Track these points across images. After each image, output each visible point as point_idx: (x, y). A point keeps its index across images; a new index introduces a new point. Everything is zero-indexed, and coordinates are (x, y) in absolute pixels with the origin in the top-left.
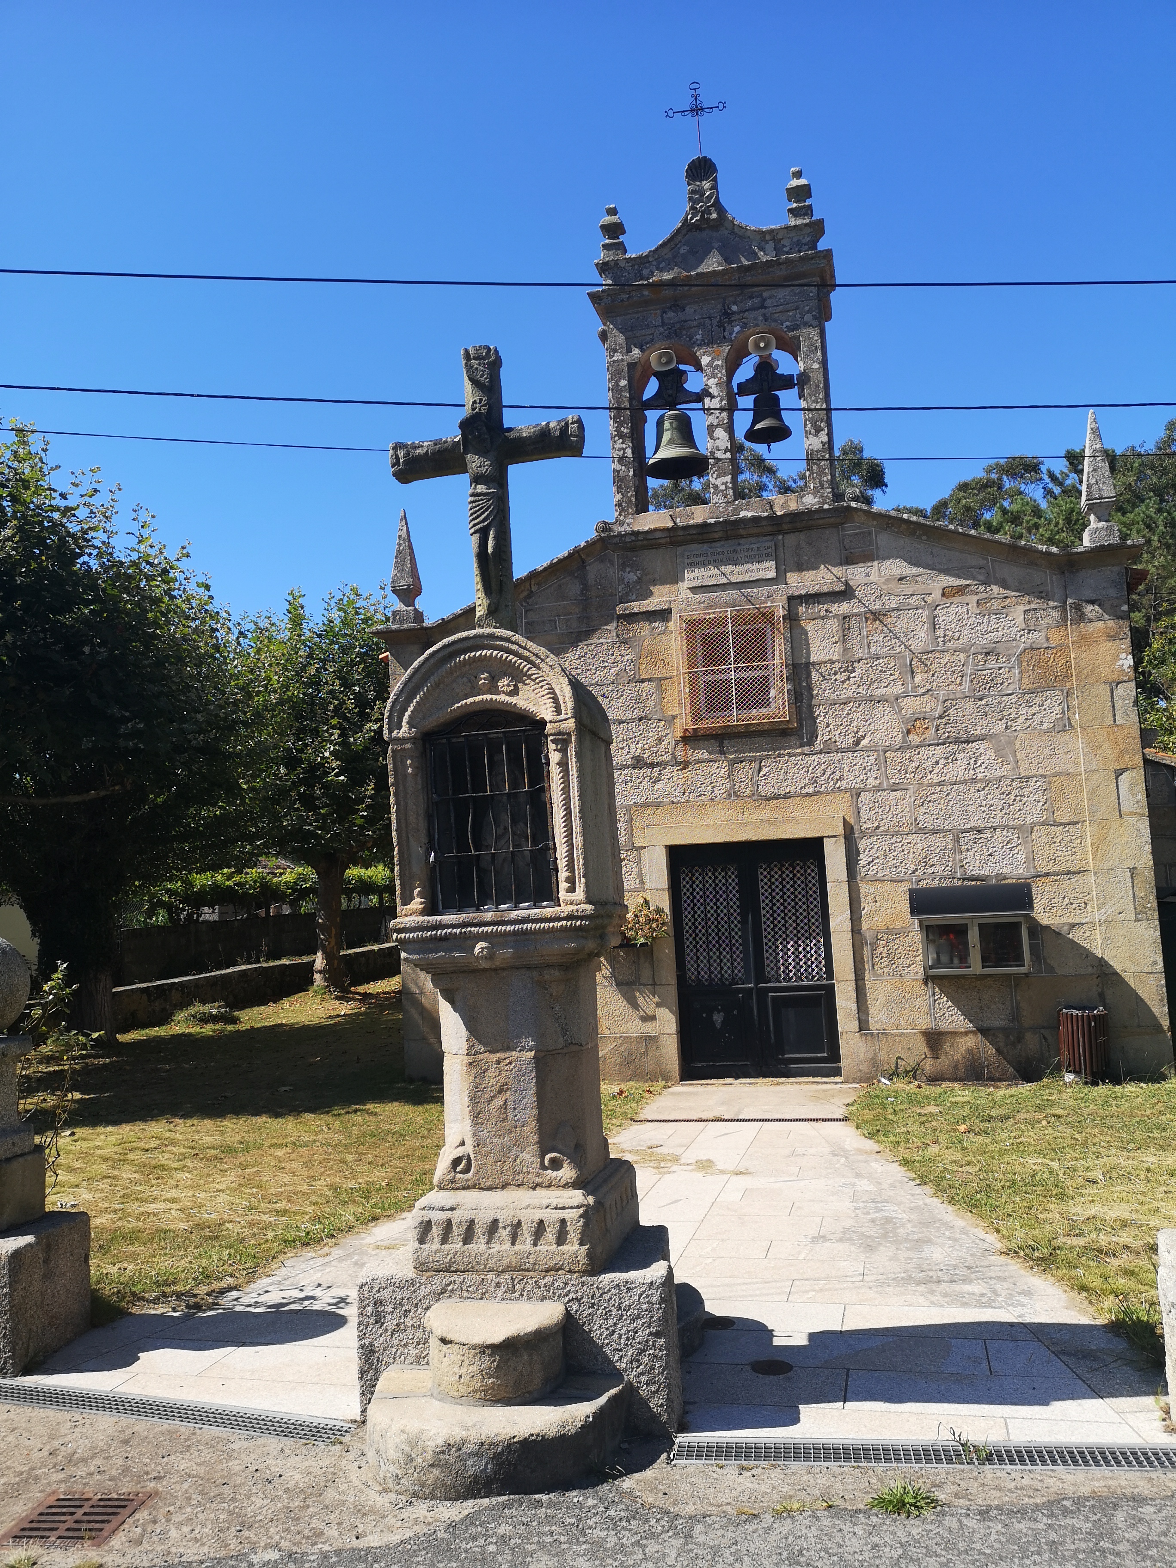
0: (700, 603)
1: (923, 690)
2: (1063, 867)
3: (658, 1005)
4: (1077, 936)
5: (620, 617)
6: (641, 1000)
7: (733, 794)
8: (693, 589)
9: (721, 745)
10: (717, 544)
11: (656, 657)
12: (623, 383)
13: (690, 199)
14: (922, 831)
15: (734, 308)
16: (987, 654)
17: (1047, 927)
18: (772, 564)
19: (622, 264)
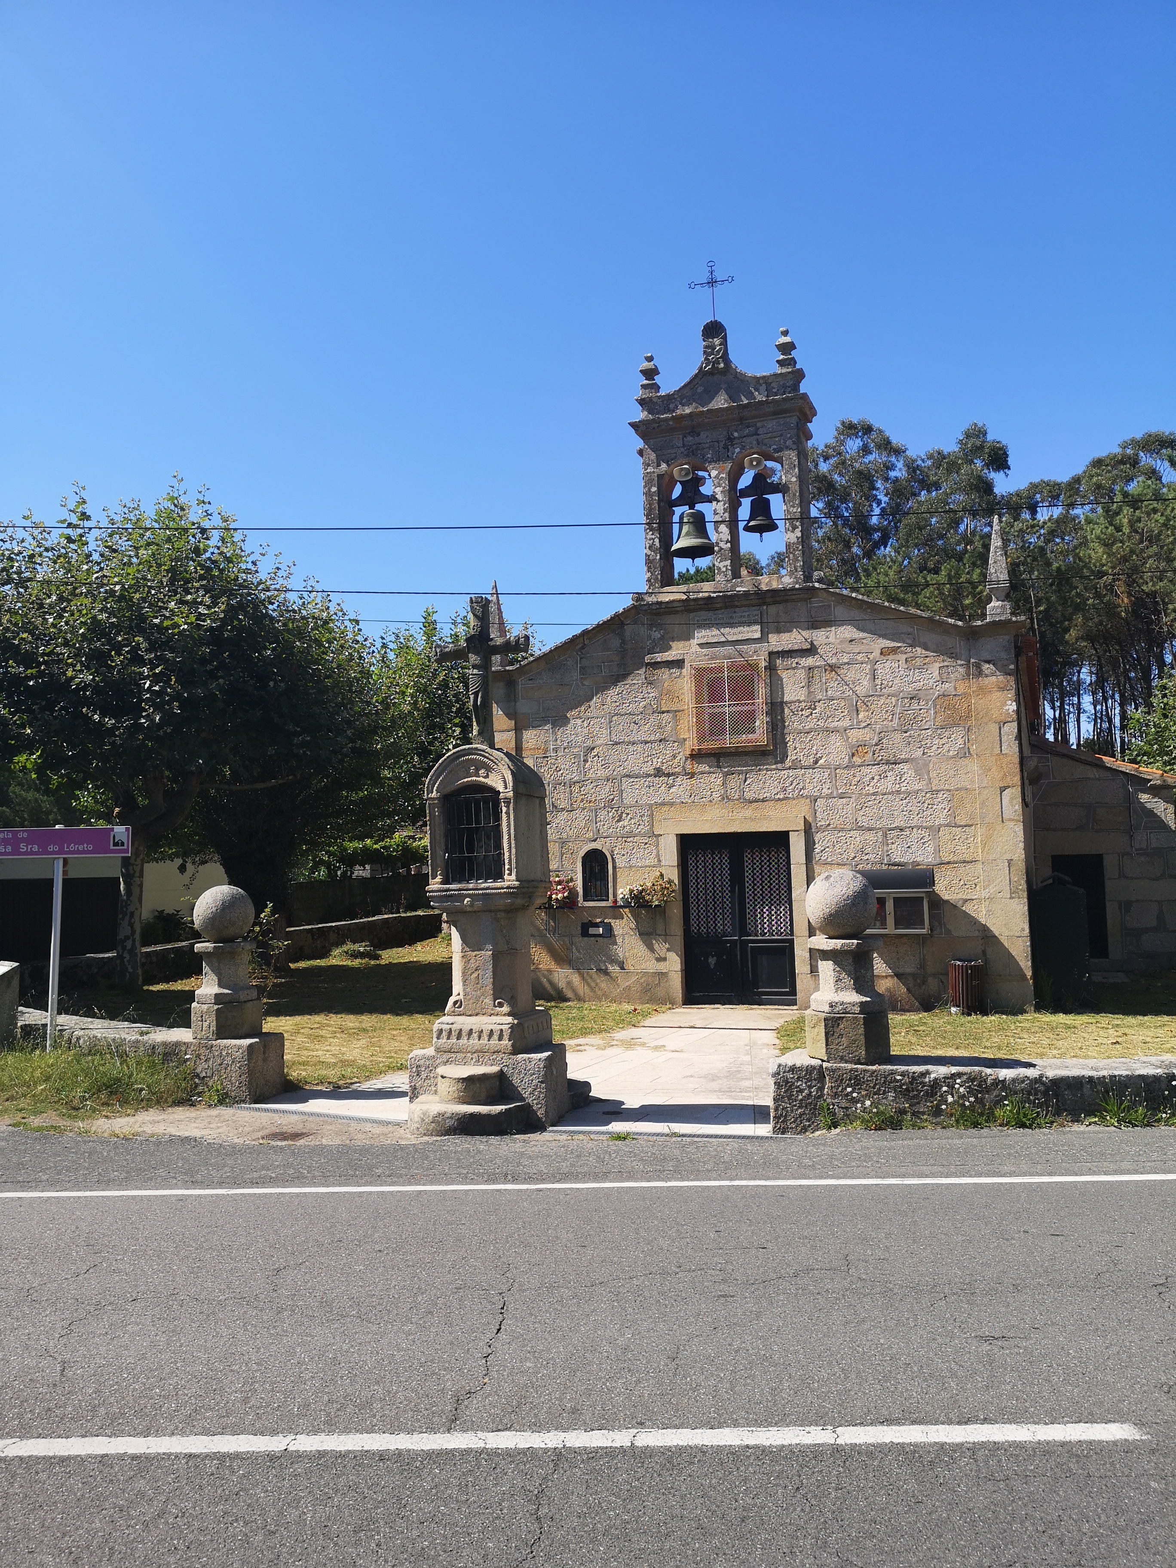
0: (705, 655)
1: (865, 724)
2: (961, 858)
3: (668, 950)
4: (968, 908)
5: (648, 664)
6: (656, 946)
7: (725, 798)
8: (701, 645)
9: (718, 762)
10: (719, 612)
11: (671, 695)
12: (654, 489)
13: (705, 352)
14: (860, 828)
15: (736, 434)
16: (912, 698)
17: (947, 901)
18: (758, 627)
19: (655, 400)
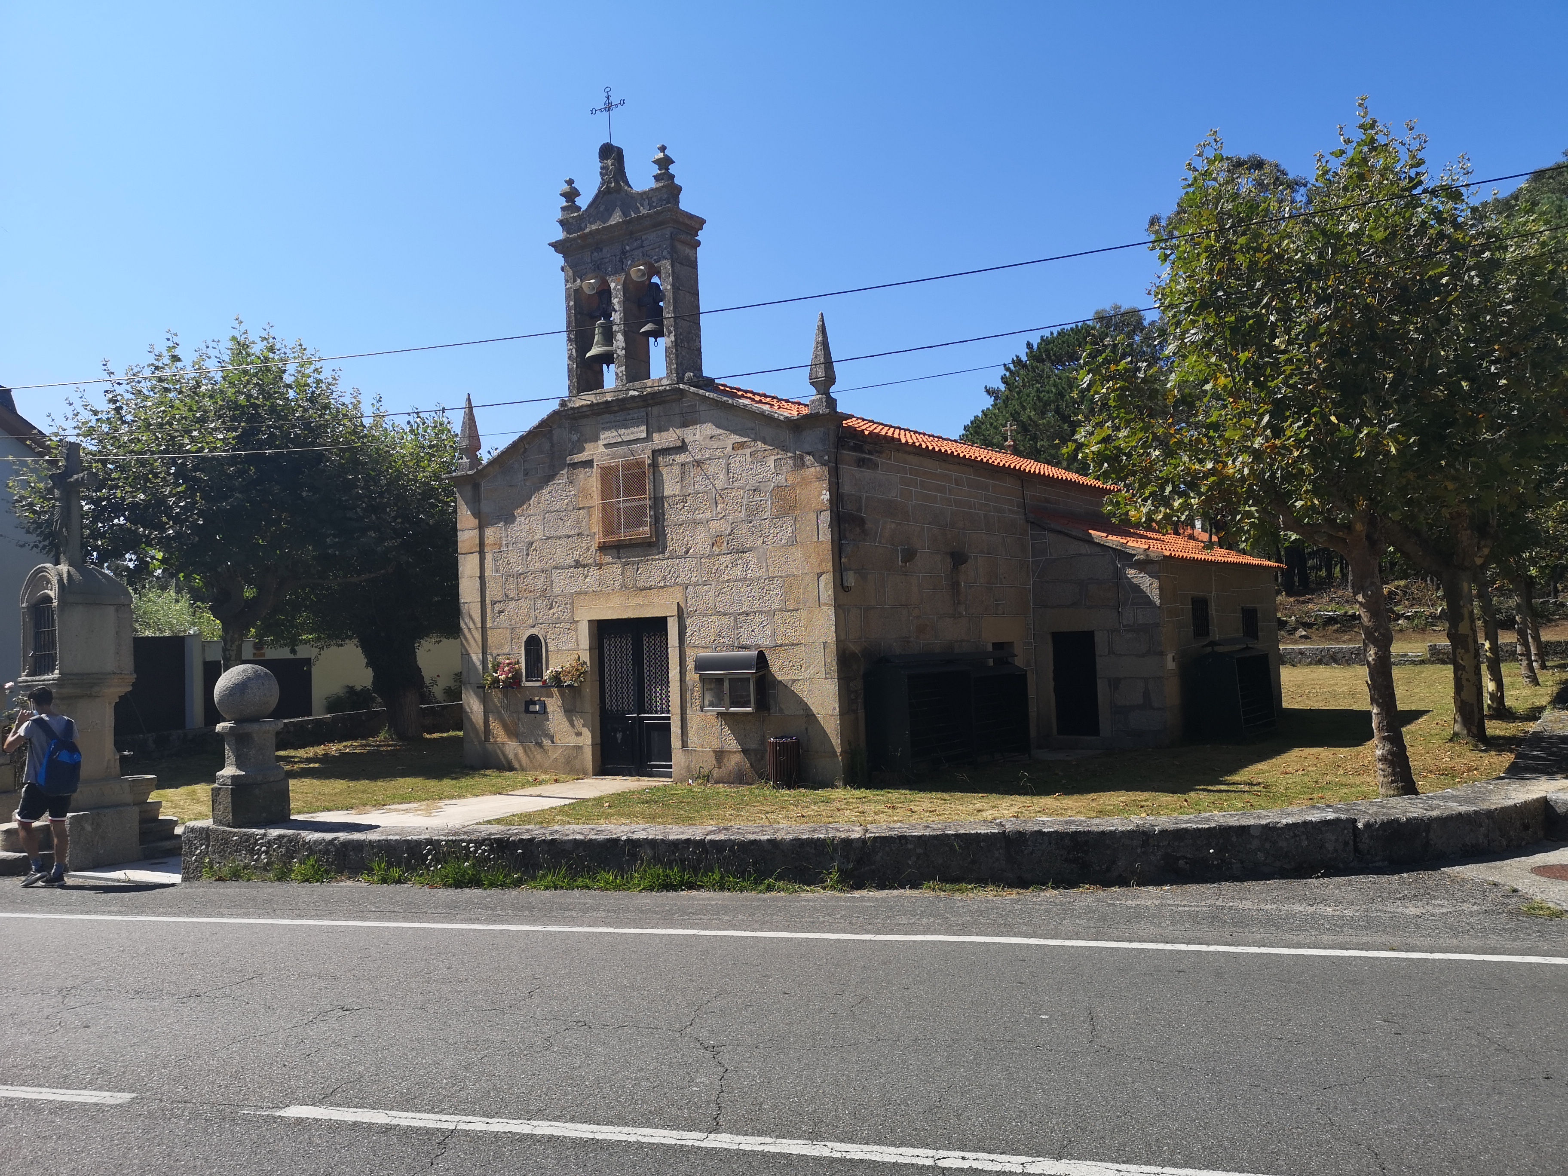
0: (608, 455)
1: (720, 516)
2: (790, 640)
3: (584, 726)
4: (796, 688)
5: (569, 465)
6: (576, 722)
7: (624, 586)
8: (606, 446)
9: (619, 553)
10: (618, 414)
11: (584, 493)
12: (572, 303)
13: (601, 173)
14: (718, 613)
15: (628, 248)
16: (755, 490)
17: (781, 681)
18: (644, 428)
19: (570, 221)
